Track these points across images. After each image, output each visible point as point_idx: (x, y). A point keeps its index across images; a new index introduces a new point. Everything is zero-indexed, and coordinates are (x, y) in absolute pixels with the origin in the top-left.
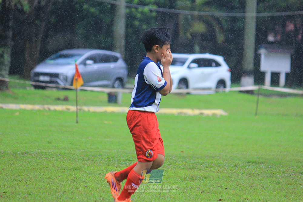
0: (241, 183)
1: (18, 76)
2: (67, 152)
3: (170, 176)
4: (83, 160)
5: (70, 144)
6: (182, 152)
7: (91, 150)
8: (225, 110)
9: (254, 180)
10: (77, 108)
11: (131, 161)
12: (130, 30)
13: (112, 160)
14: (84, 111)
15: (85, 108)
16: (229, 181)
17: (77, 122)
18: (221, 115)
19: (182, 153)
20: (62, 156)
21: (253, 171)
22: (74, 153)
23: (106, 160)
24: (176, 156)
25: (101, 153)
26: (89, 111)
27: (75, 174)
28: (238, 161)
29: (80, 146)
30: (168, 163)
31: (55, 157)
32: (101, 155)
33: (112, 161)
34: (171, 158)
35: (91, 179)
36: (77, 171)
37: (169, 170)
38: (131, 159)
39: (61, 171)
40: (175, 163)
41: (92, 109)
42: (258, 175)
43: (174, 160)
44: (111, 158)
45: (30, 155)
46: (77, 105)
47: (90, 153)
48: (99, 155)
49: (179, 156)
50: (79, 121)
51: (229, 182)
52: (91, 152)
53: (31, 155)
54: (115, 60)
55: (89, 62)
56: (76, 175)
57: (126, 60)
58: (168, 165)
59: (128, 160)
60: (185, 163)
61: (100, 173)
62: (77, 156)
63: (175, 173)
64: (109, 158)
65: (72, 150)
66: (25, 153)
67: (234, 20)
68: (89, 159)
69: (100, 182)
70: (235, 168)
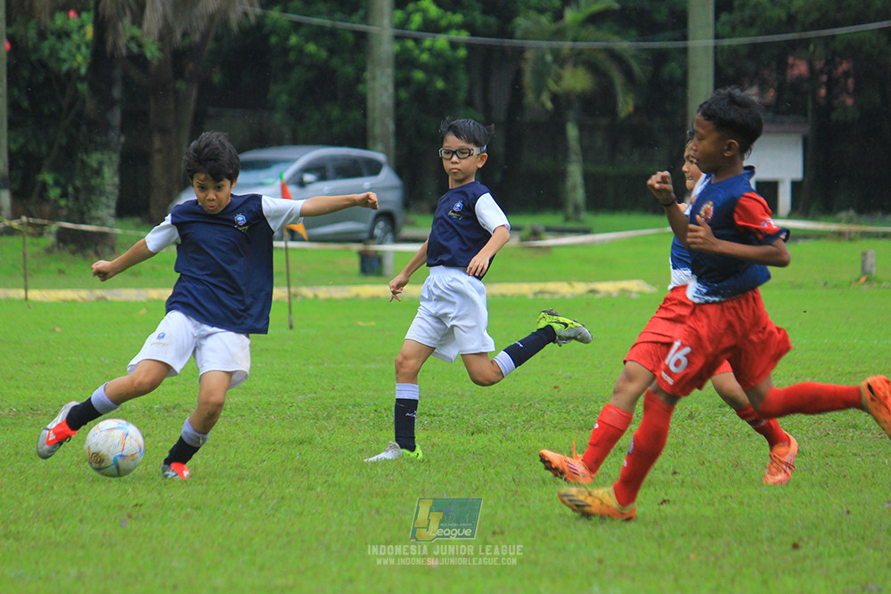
0: (711, 459)
1: (137, 220)
2: (274, 400)
3: (533, 449)
4: (316, 417)
5: (280, 380)
6: (556, 387)
7: (332, 394)
8: (648, 281)
9: (741, 449)
10: (289, 293)
11: (434, 416)
12: (403, 94)
13: (387, 416)
14: (304, 298)
15: (307, 292)
16: (680, 454)
17: (291, 327)
18: (640, 293)
19: (556, 390)
20: (265, 410)
21: (736, 427)
22: (292, 403)
23: (372, 415)
24: (542, 399)
25: (358, 400)
26: (316, 296)
27: (300, 454)
28: (695, 405)
29: (304, 384)
30: (524, 418)
31: (246, 413)
32: (359, 405)
33: (386, 419)
34: (531, 405)
35: (340, 464)
36: (306, 447)
37: (530, 433)
38: (433, 412)
39: (267, 447)
40: (542, 416)
41: (323, 292)
42: (749, 435)
43: (537, 409)
44: (383, 411)
45: (184, 411)
46: (289, 286)
47: (331, 401)
48: (354, 406)
49: (549, 398)
50: (295, 324)
51: (680, 457)
52: (333, 398)
53: (188, 411)
54: (373, 168)
55: (308, 177)
56: (305, 458)
57: (399, 170)
58: (524, 421)
59: (425, 413)
60: (565, 415)
61: (363, 450)
62: (301, 409)
63: (544, 440)
64: (379, 410)
65: (285, 396)
66: (174, 408)
67: (660, 58)
68: (329, 417)
69: (364, 471)
70: (689, 421)
